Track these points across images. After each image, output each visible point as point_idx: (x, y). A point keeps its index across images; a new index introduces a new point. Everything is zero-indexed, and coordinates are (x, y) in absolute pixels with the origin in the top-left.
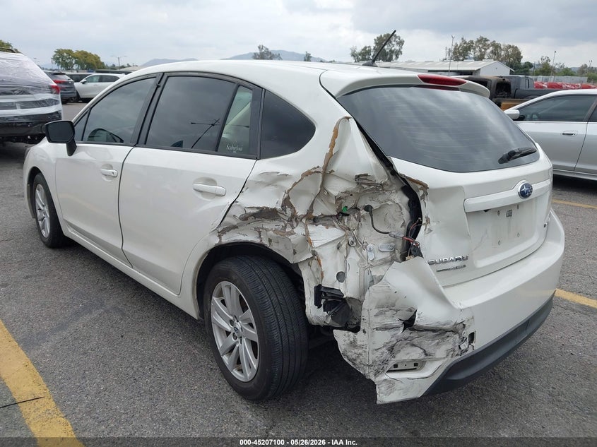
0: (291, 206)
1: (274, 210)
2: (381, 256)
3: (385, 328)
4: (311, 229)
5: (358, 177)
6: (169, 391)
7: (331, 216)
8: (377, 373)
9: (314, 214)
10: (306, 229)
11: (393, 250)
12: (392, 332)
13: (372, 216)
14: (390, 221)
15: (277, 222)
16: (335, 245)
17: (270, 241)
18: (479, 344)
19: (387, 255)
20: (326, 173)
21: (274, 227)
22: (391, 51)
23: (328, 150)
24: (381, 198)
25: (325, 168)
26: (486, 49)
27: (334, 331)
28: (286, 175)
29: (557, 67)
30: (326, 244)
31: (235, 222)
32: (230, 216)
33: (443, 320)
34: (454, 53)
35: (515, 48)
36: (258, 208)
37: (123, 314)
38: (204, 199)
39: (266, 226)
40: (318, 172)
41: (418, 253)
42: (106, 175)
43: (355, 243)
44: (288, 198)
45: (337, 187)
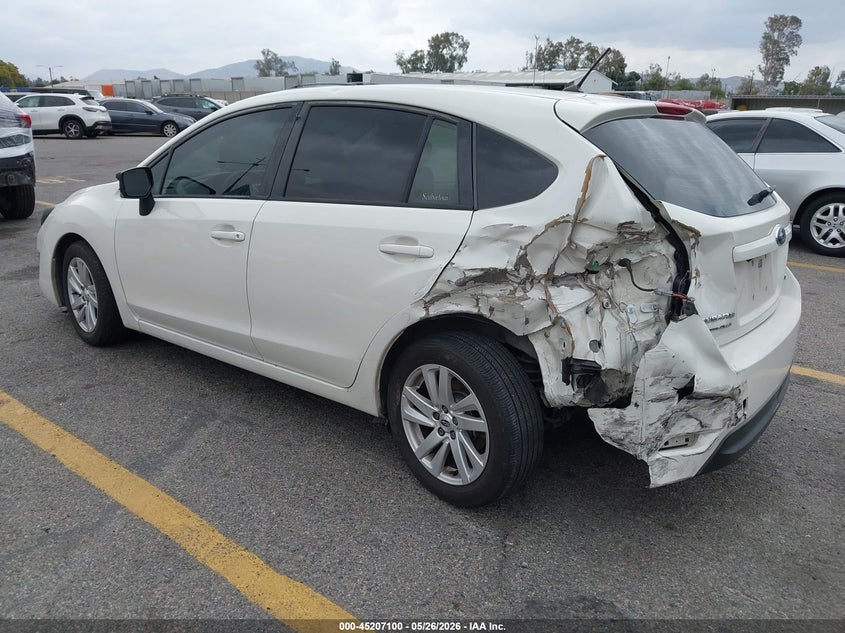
0: (528, 265)
1: (504, 272)
2: (643, 318)
3: (660, 399)
4: (553, 291)
5: (621, 225)
6: (362, 509)
7: (576, 275)
8: (650, 452)
9: (556, 273)
10: (547, 292)
11: (656, 310)
12: (668, 403)
13: (630, 271)
14: (653, 277)
15: (503, 286)
16: (583, 309)
17: (492, 310)
18: (751, 410)
19: (650, 317)
20: (577, 222)
21: (499, 293)
22: (451, 56)
23: (580, 195)
24: (642, 249)
25: (576, 217)
26: (579, 55)
27: (589, 410)
28: (523, 227)
29: (671, 78)
30: (574, 308)
31: (448, 289)
32: (443, 282)
33: (721, 385)
34: (538, 59)
35: (617, 53)
36: (482, 270)
37: (250, 424)
38: (395, 262)
39: (487, 292)
40: (568, 222)
41: (692, 310)
42: (219, 239)
43: (610, 304)
44: (526, 254)
45: (588, 239)
